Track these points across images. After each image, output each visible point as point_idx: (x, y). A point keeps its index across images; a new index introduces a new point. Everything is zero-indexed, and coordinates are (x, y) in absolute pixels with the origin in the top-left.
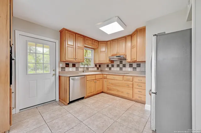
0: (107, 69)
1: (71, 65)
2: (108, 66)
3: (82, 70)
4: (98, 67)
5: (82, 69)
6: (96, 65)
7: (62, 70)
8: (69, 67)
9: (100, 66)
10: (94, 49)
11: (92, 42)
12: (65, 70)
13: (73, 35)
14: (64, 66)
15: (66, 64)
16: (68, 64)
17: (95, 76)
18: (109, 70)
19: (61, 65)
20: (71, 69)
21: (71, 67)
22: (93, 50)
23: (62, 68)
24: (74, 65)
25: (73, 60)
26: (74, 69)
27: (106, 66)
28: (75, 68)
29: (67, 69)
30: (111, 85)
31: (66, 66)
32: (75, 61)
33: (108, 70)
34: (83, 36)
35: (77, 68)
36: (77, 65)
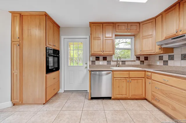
0: (160, 63)
1: (101, 58)
2: (161, 58)
3: (116, 64)
4: (143, 60)
5: (116, 62)
6: (138, 58)
7: (92, 64)
8: (99, 60)
9: (146, 58)
10: (134, 35)
11: (126, 28)
12: (95, 64)
13: (100, 26)
14: (94, 59)
15: (96, 57)
16: (99, 58)
17: (128, 72)
18: (164, 64)
19: (91, 59)
20: (101, 63)
21: (101, 61)
22: (133, 37)
23: (92, 61)
24: (105, 59)
25: (100, 53)
26: (105, 63)
27: (158, 58)
28: (106, 61)
29: (97, 63)
30: (160, 93)
31: (96, 60)
32: (103, 54)
33: (162, 64)
34: (113, 23)
35: (109, 62)
36: (108, 59)
